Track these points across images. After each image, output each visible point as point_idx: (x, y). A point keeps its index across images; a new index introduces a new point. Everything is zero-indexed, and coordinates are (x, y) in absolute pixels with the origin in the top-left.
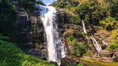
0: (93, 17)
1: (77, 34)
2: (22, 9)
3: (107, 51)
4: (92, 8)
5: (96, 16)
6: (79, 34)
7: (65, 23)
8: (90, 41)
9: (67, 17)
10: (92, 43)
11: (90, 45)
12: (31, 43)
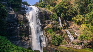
0: (67, 14)
1: (55, 28)
2: (11, 8)
3: (78, 41)
4: (66, 7)
5: (69, 14)
6: (57, 28)
7: (45, 19)
8: (65, 33)
9: (47, 15)
10: (67, 34)
11: (65, 36)
12: (18, 36)
